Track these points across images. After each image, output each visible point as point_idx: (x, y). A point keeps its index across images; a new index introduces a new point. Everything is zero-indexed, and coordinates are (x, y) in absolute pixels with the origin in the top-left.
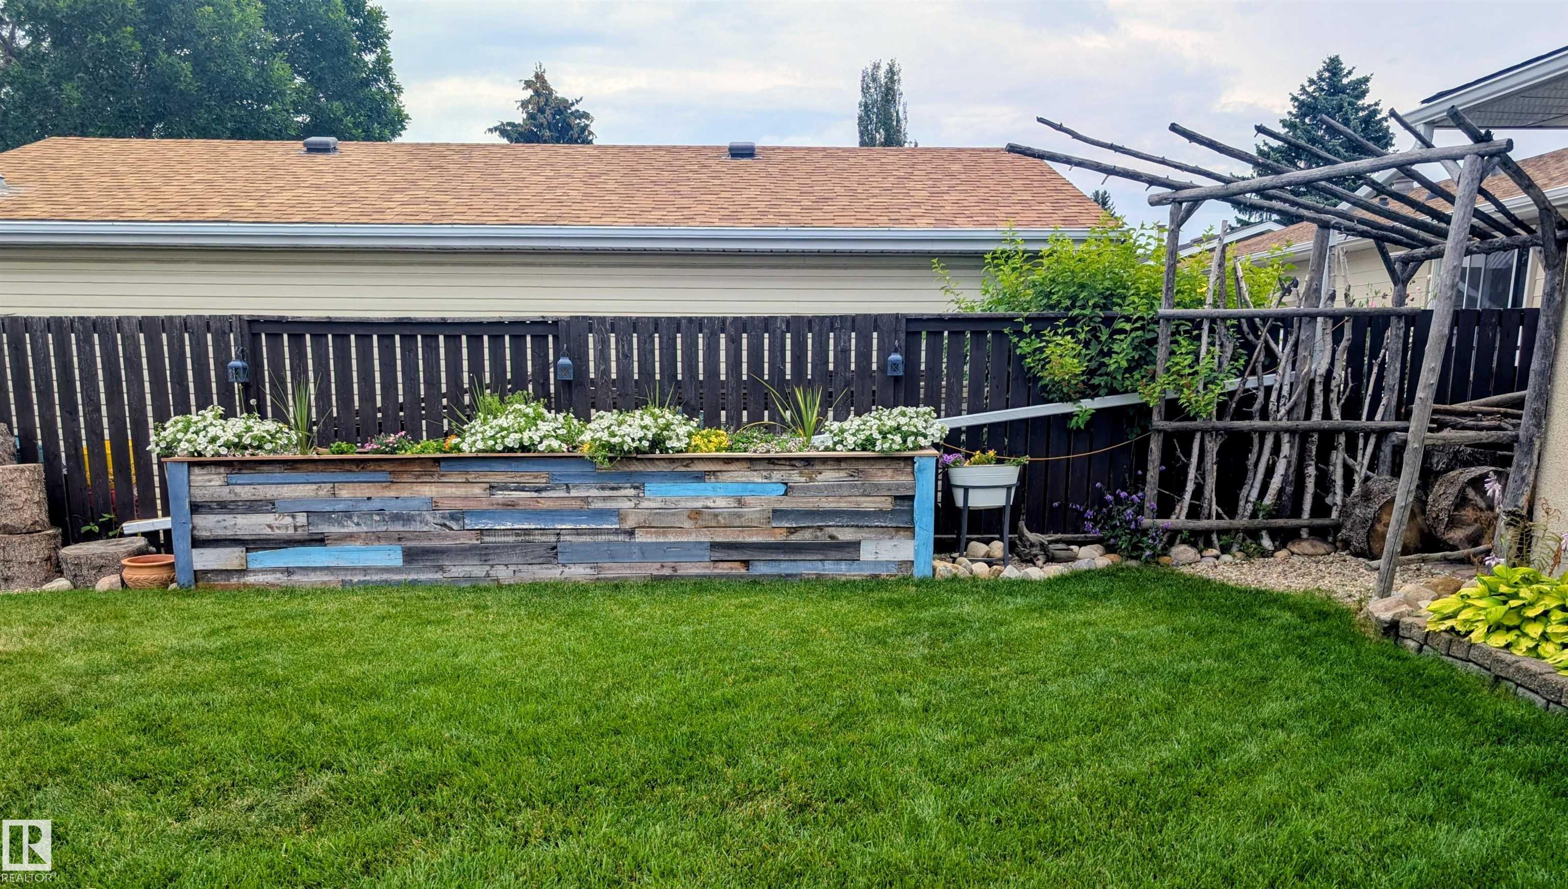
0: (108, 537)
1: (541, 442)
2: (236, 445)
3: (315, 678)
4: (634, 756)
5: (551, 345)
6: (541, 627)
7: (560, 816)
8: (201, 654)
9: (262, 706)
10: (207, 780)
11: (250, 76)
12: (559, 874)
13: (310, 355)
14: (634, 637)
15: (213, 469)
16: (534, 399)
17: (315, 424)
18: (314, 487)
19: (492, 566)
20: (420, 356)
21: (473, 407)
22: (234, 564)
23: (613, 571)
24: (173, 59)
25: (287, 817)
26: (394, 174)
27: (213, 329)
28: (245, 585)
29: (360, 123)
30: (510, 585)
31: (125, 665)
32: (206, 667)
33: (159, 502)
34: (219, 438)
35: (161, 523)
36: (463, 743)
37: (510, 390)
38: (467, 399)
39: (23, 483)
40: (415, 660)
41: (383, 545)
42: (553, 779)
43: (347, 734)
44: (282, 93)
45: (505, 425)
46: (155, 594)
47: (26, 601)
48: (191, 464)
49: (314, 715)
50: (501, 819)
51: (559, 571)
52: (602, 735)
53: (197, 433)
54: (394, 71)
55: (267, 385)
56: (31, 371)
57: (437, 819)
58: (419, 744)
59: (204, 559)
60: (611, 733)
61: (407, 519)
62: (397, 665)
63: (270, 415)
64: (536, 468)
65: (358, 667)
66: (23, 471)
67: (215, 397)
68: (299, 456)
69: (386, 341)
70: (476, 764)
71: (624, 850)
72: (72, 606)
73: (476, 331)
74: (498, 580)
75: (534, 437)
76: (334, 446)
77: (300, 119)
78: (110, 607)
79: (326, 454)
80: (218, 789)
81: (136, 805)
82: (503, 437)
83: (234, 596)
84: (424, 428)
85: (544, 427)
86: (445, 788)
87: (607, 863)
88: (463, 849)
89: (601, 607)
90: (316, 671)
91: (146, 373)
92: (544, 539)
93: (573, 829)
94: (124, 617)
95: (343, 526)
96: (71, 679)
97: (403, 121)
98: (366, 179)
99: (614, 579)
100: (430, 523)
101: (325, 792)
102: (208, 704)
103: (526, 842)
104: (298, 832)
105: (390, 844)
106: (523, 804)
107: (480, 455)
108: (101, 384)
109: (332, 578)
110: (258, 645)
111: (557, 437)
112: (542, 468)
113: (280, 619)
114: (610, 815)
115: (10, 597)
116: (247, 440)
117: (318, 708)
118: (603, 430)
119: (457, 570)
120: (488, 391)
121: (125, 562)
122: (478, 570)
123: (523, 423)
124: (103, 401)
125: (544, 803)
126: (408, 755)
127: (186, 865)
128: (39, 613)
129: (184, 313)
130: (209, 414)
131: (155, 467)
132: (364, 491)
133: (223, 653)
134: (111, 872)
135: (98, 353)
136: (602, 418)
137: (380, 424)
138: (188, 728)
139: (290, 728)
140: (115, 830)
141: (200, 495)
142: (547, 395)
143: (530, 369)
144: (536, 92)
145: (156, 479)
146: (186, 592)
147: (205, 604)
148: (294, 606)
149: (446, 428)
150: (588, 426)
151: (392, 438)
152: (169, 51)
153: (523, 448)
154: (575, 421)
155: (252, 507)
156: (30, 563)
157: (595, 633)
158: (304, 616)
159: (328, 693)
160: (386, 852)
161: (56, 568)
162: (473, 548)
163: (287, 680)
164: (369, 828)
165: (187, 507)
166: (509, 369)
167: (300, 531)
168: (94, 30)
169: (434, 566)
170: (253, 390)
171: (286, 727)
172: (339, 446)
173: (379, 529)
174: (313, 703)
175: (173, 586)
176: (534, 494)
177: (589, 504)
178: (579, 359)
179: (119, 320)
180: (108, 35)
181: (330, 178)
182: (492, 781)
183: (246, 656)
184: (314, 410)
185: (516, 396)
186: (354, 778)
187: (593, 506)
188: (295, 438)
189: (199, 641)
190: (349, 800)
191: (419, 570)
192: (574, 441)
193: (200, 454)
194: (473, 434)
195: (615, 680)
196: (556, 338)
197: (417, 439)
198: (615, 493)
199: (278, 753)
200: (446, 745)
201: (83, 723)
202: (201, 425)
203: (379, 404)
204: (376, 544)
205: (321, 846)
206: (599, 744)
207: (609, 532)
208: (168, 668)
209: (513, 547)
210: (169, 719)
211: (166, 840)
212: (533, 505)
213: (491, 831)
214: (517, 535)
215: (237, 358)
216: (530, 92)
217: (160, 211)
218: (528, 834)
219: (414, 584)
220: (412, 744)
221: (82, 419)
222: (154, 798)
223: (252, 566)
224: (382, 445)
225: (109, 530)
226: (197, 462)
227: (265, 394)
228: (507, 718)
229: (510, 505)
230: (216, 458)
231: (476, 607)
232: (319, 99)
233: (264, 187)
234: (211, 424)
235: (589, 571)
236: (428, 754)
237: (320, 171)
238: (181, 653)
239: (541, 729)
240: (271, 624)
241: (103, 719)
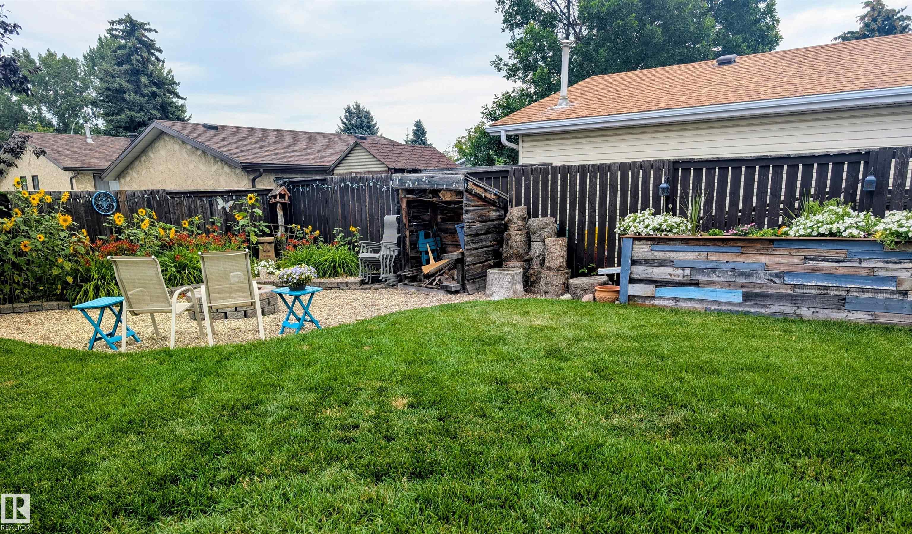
0: (591, 276)
1: (845, 230)
2: (658, 230)
3: (683, 358)
4: (889, 441)
5: (862, 169)
6: (827, 348)
7: (828, 467)
8: (626, 338)
9: (654, 369)
10: (622, 401)
11: (691, 29)
12: (823, 503)
13: (704, 181)
14: (898, 363)
15: (645, 242)
16: (843, 204)
17: (702, 219)
18: (697, 254)
19: (799, 307)
20: (770, 179)
21: (801, 209)
22: (649, 293)
23: (886, 318)
24: (654, 27)
25: (659, 429)
26: (769, 71)
27: (654, 167)
28: (653, 305)
29: (751, 45)
30: (809, 320)
31: (590, 338)
32: (629, 344)
33: (616, 259)
34: (650, 225)
35: (616, 270)
36: (767, 409)
37: (827, 198)
38: (796, 205)
39: (558, 247)
40: (743, 357)
41: (732, 289)
42: (825, 443)
43: (698, 391)
44: (708, 36)
45: (821, 220)
46: (609, 306)
47: (553, 303)
48: (635, 239)
49: (681, 378)
50: (787, 459)
51: (845, 315)
52: (866, 423)
53: (639, 223)
54: (777, 11)
55: (678, 198)
56: (568, 193)
57: (745, 450)
58: (739, 404)
59: (635, 290)
60: (873, 422)
61: (749, 275)
62: (731, 358)
63: (678, 214)
64: (839, 247)
65: (708, 356)
66: (559, 241)
67: (651, 205)
68: (691, 236)
69: (750, 170)
70: (774, 422)
71: (874, 501)
72: (571, 307)
73: (809, 162)
74: (801, 317)
75: (840, 227)
76: (711, 231)
77: (716, 49)
78: (587, 309)
79: (706, 235)
80: (626, 407)
81: (587, 407)
82: (818, 227)
83: (647, 310)
84: (766, 223)
85: (848, 221)
86: (753, 433)
87: (860, 506)
88: (760, 471)
89: (873, 340)
90: (685, 354)
91: (619, 193)
92: (837, 293)
93: (837, 477)
94: (593, 315)
95: (710, 277)
96: (566, 341)
97: (778, 40)
98: (751, 76)
99: (886, 323)
100: (763, 278)
101: (681, 420)
102: (627, 363)
103: (802, 478)
104: (665, 438)
105: (715, 457)
106: (803, 454)
107: (801, 238)
108: (598, 199)
109: (699, 306)
110: (655, 337)
111: (857, 228)
112: (843, 247)
113: (669, 324)
114: (865, 475)
115: (546, 301)
116: (664, 227)
117: (683, 374)
118: (894, 223)
119: (775, 308)
120: (812, 199)
121: (597, 288)
122: (789, 309)
123: (834, 219)
124: (597, 208)
125: (818, 456)
126: (732, 409)
127: (606, 442)
128: (557, 309)
129: (641, 160)
130: (646, 212)
131: (617, 242)
132: (724, 257)
133: (637, 338)
134: (572, 436)
135: (598, 183)
136: (894, 215)
137: (739, 219)
138: (616, 373)
139: (667, 382)
140: (576, 417)
141: (637, 255)
142: (854, 200)
143: (843, 185)
144: (873, 9)
145: (617, 248)
146: (623, 306)
147: (631, 313)
148: (676, 318)
149: (780, 223)
150: (883, 220)
151: (746, 227)
152: (651, 23)
153: (831, 234)
154: (873, 218)
155: (662, 263)
156: (556, 286)
157: (867, 356)
158: (682, 324)
159: (690, 367)
160: (712, 461)
161: (566, 289)
162: (788, 295)
163: (669, 357)
164: (704, 446)
165: (630, 262)
166: (828, 185)
167: (685, 278)
168: (617, 19)
169: (761, 305)
170: (671, 200)
171: (665, 381)
172: (714, 231)
173: (731, 280)
174: (681, 371)
175: (617, 302)
176: (834, 264)
177: (874, 272)
178: (882, 176)
179: (610, 165)
180: (623, 20)
181: (729, 78)
182: (783, 435)
183: (649, 341)
184: (702, 212)
185: (832, 201)
186: (699, 416)
187: (877, 274)
188: (689, 226)
189: (626, 331)
190: (694, 427)
191: (752, 306)
192: (870, 230)
193: (639, 234)
194: (797, 226)
195: (879, 389)
196: (866, 163)
197: (761, 228)
198: (897, 266)
199: (659, 394)
200: (756, 408)
201: (569, 362)
202: (642, 219)
203: (740, 208)
204: (728, 289)
205: (676, 449)
206: (862, 428)
207: (887, 292)
208: (610, 342)
209: (815, 297)
210: (607, 367)
211: (599, 427)
212: (833, 271)
213: (778, 465)
214: (819, 289)
215: (665, 182)
216: (868, 9)
217: (636, 107)
218: (804, 473)
219: (747, 313)
220: (735, 404)
221: (587, 217)
222: (596, 405)
223: (658, 295)
224: (739, 231)
225: (592, 272)
226: (638, 238)
227: (676, 201)
228: (798, 399)
229: (818, 270)
230: (647, 236)
231: (785, 331)
232: (728, 36)
233: (692, 88)
234: (647, 218)
235: (867, 316)
236: (744, 411)
237: (724, 75)
238: (617, 336)
239: (822, 410)
240: (664, 327)
241: (578, 362)
